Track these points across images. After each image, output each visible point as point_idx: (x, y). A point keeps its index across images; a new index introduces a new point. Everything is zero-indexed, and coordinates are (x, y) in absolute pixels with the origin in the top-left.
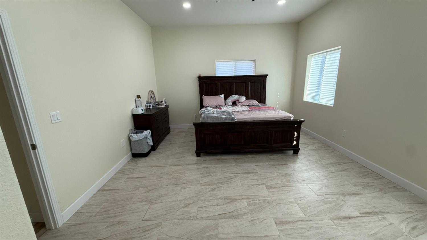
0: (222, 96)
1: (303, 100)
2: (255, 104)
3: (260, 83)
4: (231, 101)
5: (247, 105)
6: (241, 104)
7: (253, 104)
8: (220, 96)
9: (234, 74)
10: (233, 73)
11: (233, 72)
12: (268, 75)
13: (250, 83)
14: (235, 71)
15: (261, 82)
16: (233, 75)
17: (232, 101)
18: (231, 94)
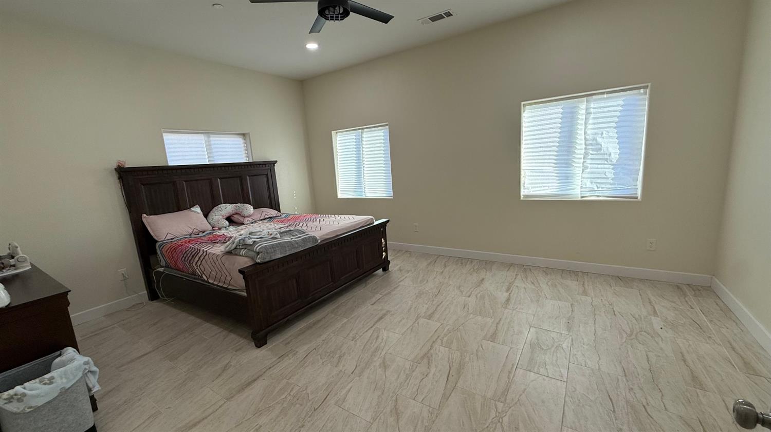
0: (197, 209)
1: (337, 196)
2: (275, 216)
3: (264, 176)
4: (221, 217)
5: (261, 218)
6: (250, 219)
7: (272, 216)
8: (193, 209)
9: (209, 161)
10: (205, 159)
11: (207, 157)
12: (276, 161)
13: (248, 177)
14: (210, 153)
15: (267, 175)
16: (208, 163)
17: (223, 216)
18: (215, 203)
